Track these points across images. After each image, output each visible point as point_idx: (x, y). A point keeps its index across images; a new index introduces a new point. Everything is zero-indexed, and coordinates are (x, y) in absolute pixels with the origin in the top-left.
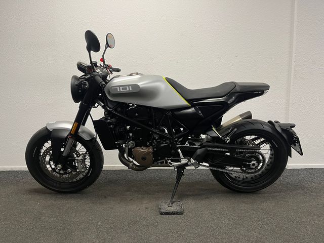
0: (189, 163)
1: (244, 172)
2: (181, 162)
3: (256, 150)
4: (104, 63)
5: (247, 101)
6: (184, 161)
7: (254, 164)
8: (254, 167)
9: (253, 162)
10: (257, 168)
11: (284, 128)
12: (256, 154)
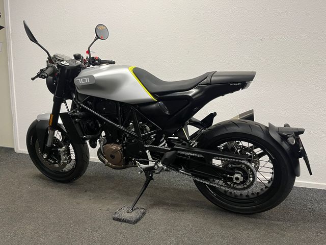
0: (156, 167)
1: (229, 186)
2: (148, 164)
3: (242, 160)
4: (90, 55)
5: (226, 96)
6: (151, 164)
7: (237, 179)
8: (238, 182)
9: (236, 175)
10: (246, 184)
11: (283, 134)
12: (241, 166)
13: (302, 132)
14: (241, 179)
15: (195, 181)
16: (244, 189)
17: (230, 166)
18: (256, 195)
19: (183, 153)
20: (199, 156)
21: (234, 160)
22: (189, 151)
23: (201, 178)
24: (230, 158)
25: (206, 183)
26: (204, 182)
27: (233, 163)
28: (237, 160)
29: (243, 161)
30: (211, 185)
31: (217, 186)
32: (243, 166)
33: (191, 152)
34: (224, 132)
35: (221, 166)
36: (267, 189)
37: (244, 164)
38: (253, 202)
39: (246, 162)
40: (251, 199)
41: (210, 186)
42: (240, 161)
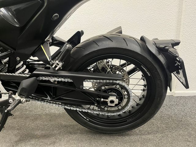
1: (103, 110)
3: (116, 80)
6: (5, 97)
7: (112, 102)
8: (113, 105)
9: (111, 98)
10: (120, 106)
11: (161, 46)
12: (116, 87)
13: (177, 44)
14: (116, 101)
15: (65, 109)
16: (119, 110)
17: (103, 88)
18: (128, 114)
19: (47, 79)
20: (66, 80)
21: (108, 81)
22: (54, 76)
23: (71, 105)
24: (103, 79)
25: (78, 109)
26: (75, 109)
27: (106, 84)
28: (111, 81)
29: (118, 82)
30: (84, 111)
31: (89, 111)
32: (118, 86)
33: (56, 76)
34: (95, 48)
35: (93, 89)
36: (139, 106)
37: (118, 84)
38: (126, 121)
39: (120, 82)
40: (124, 118)
41: (82, 112)
42: (115, 82)
